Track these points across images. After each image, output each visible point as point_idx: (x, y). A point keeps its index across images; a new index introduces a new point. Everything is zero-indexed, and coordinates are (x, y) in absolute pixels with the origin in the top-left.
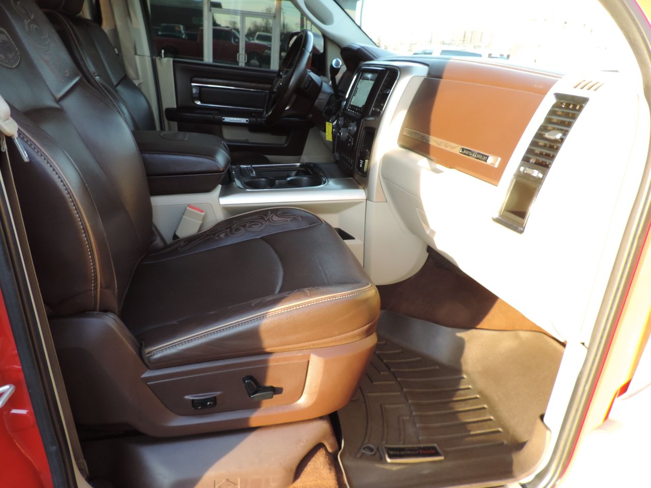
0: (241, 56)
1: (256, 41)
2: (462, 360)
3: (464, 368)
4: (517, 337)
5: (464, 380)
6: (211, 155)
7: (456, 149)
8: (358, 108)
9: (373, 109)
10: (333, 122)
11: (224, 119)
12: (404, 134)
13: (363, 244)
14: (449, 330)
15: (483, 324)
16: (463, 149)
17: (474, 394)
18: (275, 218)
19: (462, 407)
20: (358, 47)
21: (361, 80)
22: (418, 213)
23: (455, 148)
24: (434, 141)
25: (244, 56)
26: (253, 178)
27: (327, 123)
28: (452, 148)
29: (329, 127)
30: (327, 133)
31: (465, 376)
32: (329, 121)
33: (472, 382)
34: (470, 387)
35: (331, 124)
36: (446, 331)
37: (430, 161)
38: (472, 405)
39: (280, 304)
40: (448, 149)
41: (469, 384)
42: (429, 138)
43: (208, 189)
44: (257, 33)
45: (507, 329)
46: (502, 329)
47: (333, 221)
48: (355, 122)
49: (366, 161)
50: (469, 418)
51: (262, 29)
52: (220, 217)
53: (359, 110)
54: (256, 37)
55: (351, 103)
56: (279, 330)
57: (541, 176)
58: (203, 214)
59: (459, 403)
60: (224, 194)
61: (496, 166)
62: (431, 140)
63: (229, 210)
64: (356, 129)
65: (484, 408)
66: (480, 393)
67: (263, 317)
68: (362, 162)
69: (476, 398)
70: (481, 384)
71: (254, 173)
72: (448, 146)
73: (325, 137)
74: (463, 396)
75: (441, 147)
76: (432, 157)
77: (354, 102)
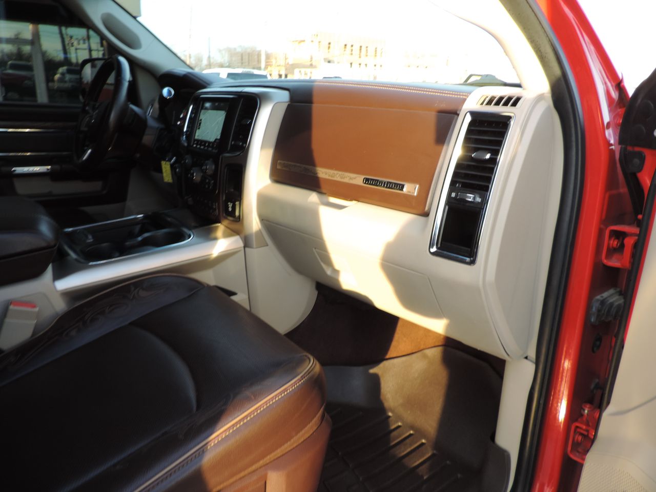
1: (10, 71)
2: (382, 397)
3: (386, 405)
4: (425, 356)
5: (391, 419)
6: (30, 227)
7: (358, 180)
8: (209, 143)
9: (231, 142)
10: (170, 160)
11: (15, 171)
12: (279, 167)
13: (247, 297)
14: (361, 368)
15: (391, 354)
16: (367, 180)
17: (407, 432)
18: (143, 293)
19: (403, 452)
20: (184, 73)
21: (203, 111)
22: (316, 254)
23: (355, 178)
24: (323, 173)
26: (90, 245)
27: (163, 163)
28: (351, 179)
29: (166, 167)
30: (164, 174)
31: (390, 414)
32: (164, 160)
33: (400, 418)
34: (400, 424)
35: (168, 163)
36: (357, 371)
37: (319, 195)
38: (411, 445)
39: (220, 424)
40: (346, 180)
41: (397, 422)
42: (315, 170)
43: (35, 273)
44: (10, 62)
45: (414, 351)
46: (409, 353)
47: (207, 277)
48: (211, 160)
49: (237, 203)
50: (415, 462)
51: (14, 58)
52: (60, 306)
53: (211, 145)
54: (8, 67)
55: (196, 137)
56: (228, 460)
57: (478, 200)
58: (37, 309)
59: (398, 447)
60: (60, 274)
61: (415, 194)
62: (318, 172)
63: (73, 295)
64: (213, 167)
65: (423, 444)
66: (412, 428)
67: (202, 452)
68: (230, 205)
69: (411, 435)
70: (409, 416)
71: (90, 237)
72: (346, 177)
73: (162, 178)
74: (398, 437)
75: (335, 179)
76: (324, 191)
77: (199, 135)
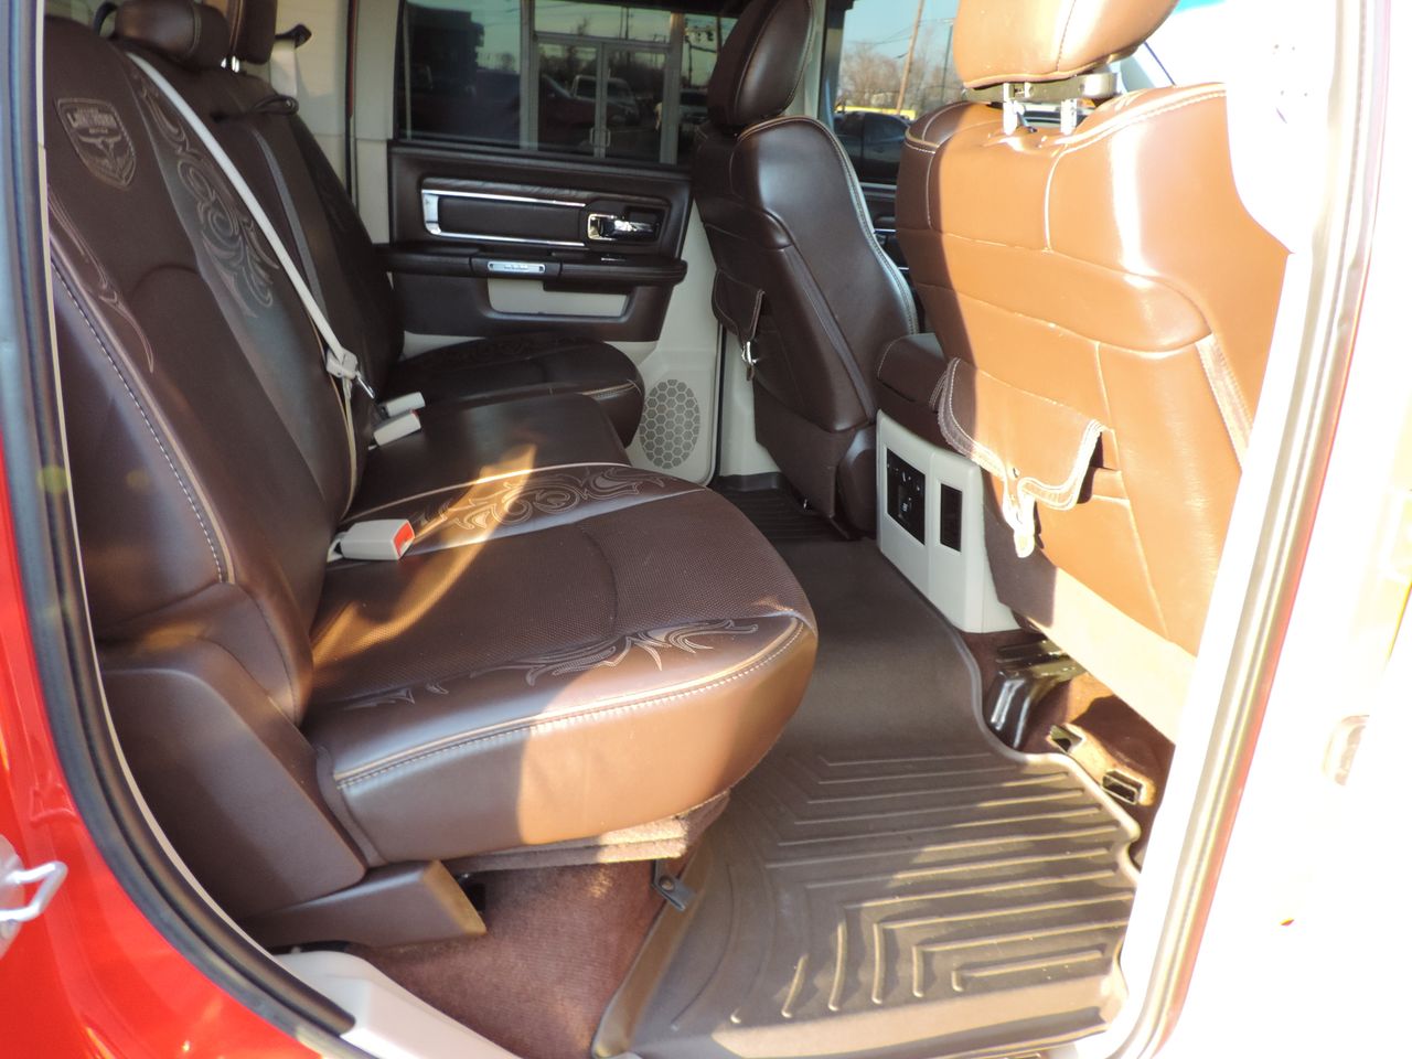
0: (597, 135)
25: (604, 134)
